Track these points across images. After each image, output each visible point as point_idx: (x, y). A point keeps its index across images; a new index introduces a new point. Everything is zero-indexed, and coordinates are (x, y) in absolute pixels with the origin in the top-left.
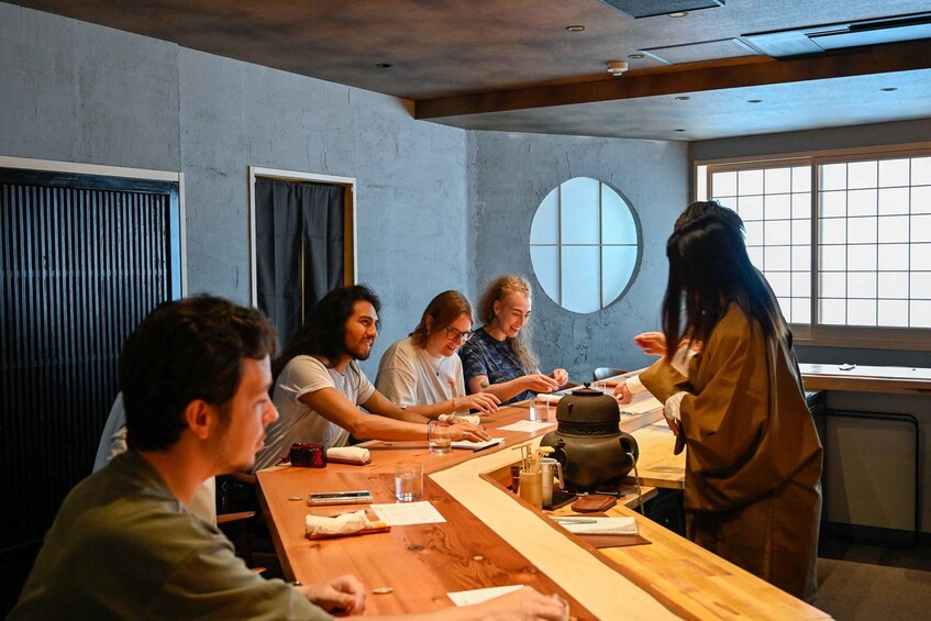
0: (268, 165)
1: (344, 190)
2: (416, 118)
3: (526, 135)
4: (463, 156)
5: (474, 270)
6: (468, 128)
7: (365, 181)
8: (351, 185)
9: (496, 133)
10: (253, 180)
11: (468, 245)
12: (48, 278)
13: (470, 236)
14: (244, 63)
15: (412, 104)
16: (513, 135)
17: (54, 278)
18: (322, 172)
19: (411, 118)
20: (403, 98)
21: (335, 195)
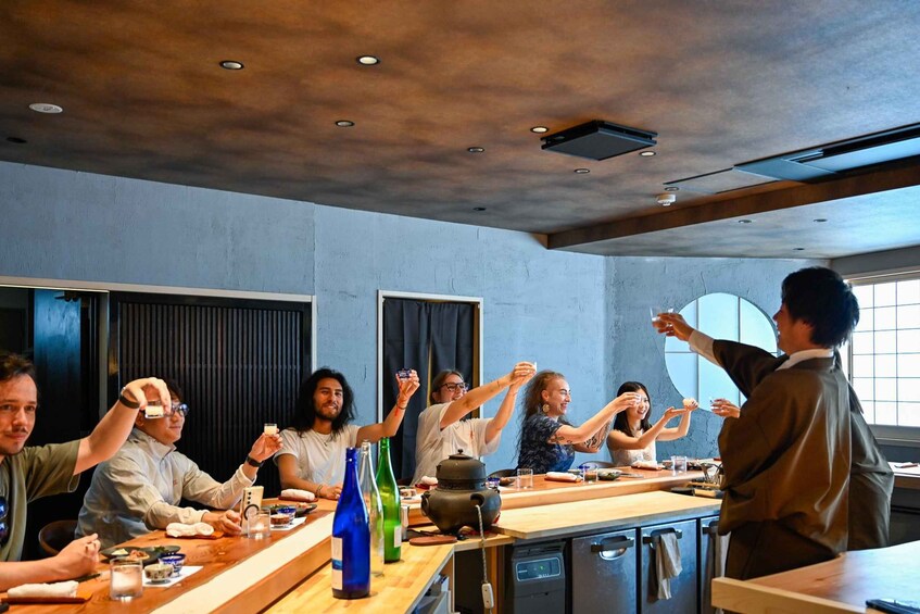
0: (395, 288)
1: (472, 308)
2: (548, 248)
3: (662, 259)
4: (601, 278)
5: (612, 374)
6: (605, 255)
7: (494, 299)
8: (479, 303)
9: (633, 258)
10: (381, 300)
11: (606, 352)
12: (201, 369)
13: (607, 344)
14: (376, 214)
15: (545, 238)
16: (648, 259)
17: (206, 369)
18: (450, 293)
19: (545, 249)
20: (536, 233)
21: (464, 312)
